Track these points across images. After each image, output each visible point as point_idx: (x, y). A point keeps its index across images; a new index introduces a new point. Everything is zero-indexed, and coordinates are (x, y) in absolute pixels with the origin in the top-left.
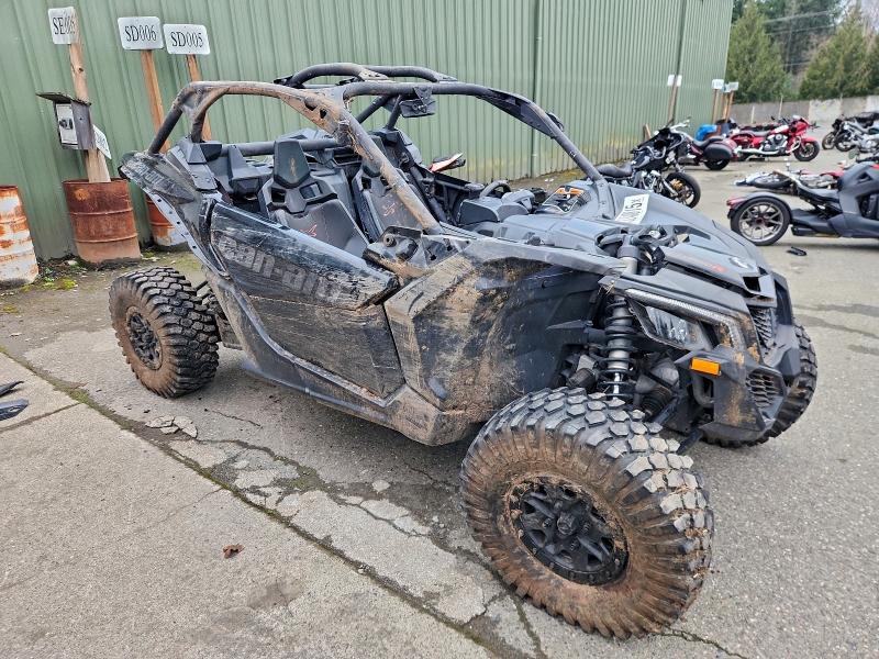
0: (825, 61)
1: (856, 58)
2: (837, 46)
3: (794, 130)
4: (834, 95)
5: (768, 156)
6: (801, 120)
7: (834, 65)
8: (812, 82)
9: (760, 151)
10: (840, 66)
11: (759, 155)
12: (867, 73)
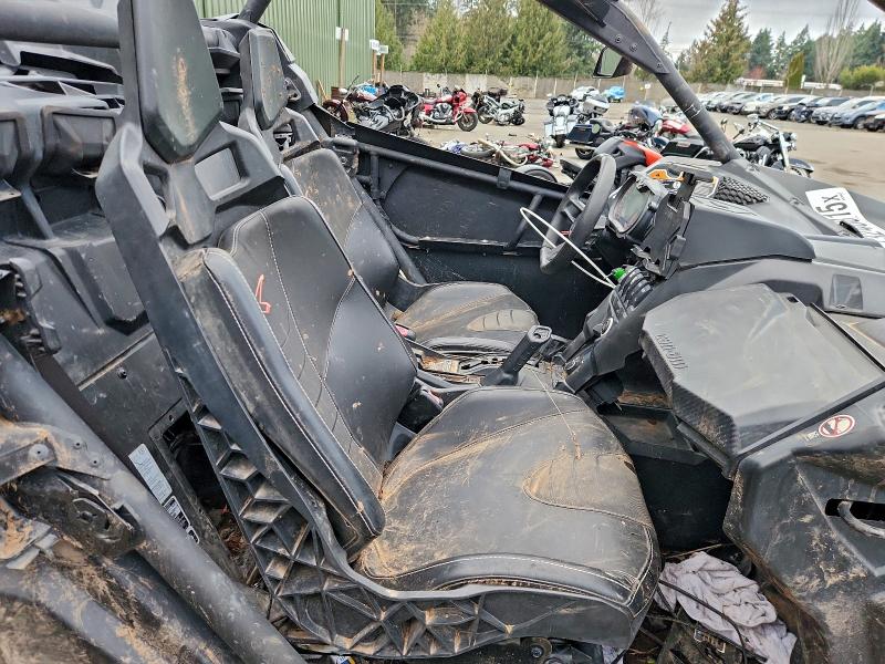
0: (432, 37)
1: (455, 39)
2: (440, 25)
3: (457, 100)
4: (441, 70)
5: (436, 123)
6: (462, 90)
7: (439, 42)
8: (424, 55)
9: (431, 118)
10: (443, 44)
11: (430, 122)
12: (464, 53)
